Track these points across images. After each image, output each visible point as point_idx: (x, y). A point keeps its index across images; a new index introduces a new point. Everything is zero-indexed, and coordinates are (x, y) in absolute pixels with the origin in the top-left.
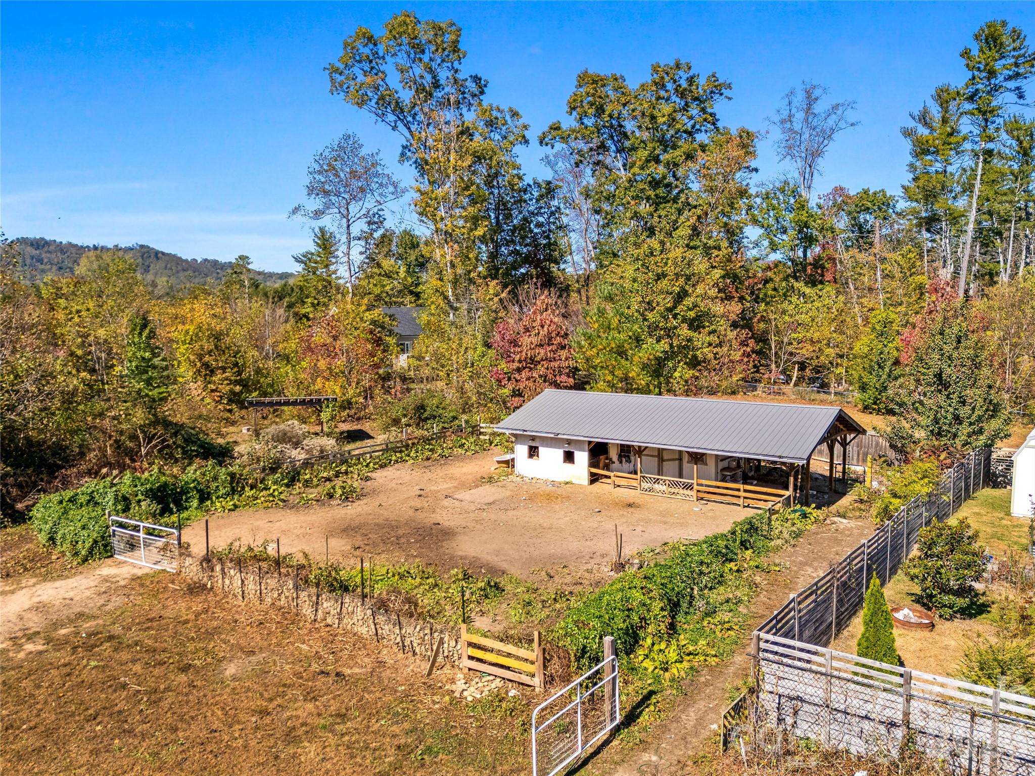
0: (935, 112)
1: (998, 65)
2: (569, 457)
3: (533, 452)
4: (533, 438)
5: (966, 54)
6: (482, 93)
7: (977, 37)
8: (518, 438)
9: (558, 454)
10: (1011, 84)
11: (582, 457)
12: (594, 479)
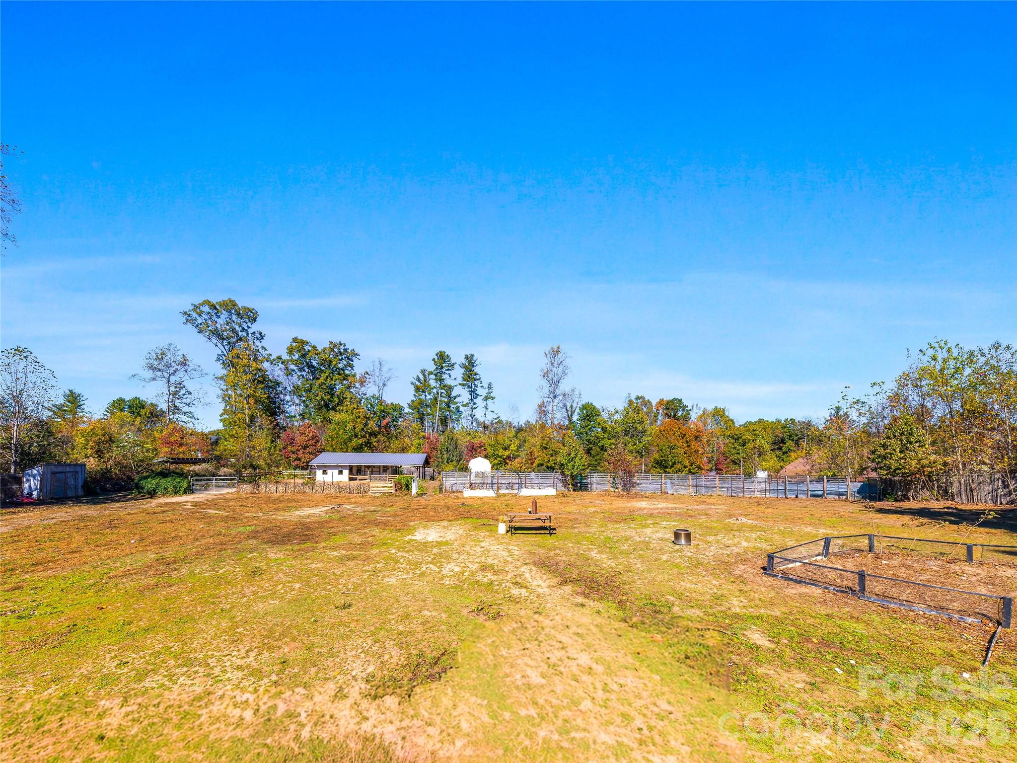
0: (421, 377)
1: (444, 365)
2: (341, 472)
3: (325, 472)
4: (325, 466)
5: (434, 360)
6: (262, 338)
7: (437, 355)
8: (319, 467)
9: (336, 472)
10: (447, 372)
11: (346, 472)
12: (351, 479)
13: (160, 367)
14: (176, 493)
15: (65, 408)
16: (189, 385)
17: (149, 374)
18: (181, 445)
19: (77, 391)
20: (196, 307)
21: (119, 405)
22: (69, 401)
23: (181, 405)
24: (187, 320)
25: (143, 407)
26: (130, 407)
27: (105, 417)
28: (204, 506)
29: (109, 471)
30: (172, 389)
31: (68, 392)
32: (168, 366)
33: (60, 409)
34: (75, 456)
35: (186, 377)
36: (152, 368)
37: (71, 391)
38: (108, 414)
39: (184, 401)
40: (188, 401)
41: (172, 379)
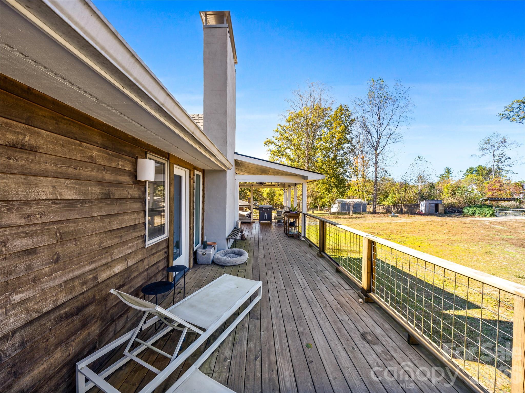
13: (488, 148)
14: (485, 216)
15: (445, 175)
16: (508, 154)
17: (482, 152)
18: (500, 190)
19: (449, 167)
20: (507, 108)
21: (471, 171)
22: (446, 172)
23: (503, 167)
24: (502, 118)
25: (484, 170)
26: (477, 171)
27: (463, 178)
28: (495, 224)
29: (454, 204)
30: (497, 158)
31: (446, 168)
32: (492, 146)
33: (442, 176)
34: (444, 197)
35: (506, 149)
36: (483, 149)
37: (447, 168)
38: (465, 176)
39: (506, 163)
40: (508, 163)
41: (496, 153)
